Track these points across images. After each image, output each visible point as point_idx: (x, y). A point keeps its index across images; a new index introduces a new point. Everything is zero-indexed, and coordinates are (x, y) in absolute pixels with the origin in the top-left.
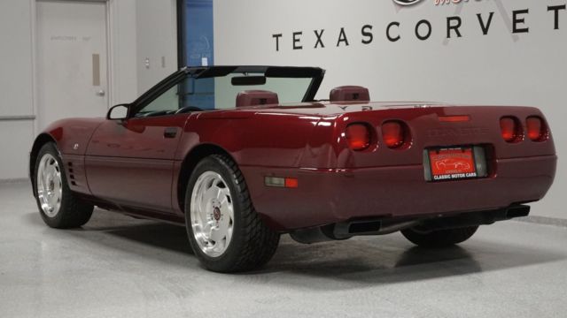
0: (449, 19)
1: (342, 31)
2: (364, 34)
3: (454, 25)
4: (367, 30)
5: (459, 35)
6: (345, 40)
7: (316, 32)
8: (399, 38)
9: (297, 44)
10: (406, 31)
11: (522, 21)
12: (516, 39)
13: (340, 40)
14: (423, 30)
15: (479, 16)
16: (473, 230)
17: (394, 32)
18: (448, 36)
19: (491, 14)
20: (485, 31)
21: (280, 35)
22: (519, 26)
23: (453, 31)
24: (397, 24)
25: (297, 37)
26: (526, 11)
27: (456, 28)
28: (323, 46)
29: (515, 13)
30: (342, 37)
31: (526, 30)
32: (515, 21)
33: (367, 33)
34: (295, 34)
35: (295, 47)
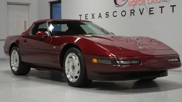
0: (131, 10)
1: (100, 14)
2: (106, 15)
3: (132, 12)
4: (107, 14)
5: (134, 15)
6: (101, 16)
7: (92, 14)
8: (116, 16)
9: (86, 18)
10: (118, 14)
11: (152, 11)
12: (150, 16)
13: (99, 17)
14: (124, 13)
15: (140, 9)
17: (115, 14)
18: (131, 15)
19: (143, 9)
20: (141, 14)
21: (81, 15)
22: (151, 12)
23: (132, 14)
24: (116, 12)
25: (86, 16)
26: (153, 8)
27: (133, 13)
28: (94, 18)
29: (150, 8)
30: (100, 16)
31: (153, 14)
32: (150, 11)
33: (107, 15)
34: (86, 15)
35: (86, 19)
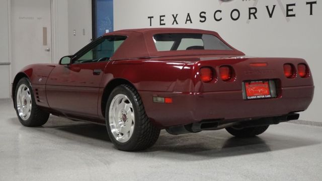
0: (250, 9)
1: (188, 15)
2: (201, 17)
3: (253, 12)
4: (203, 15)
5: (256, 18)
6: (190, 20)
7: (173, 15)
8: (221, 19)
9: (162, 22)
11: (292, 10)
12: (288, 21)
13: (187, 20)
14: (235, 15)
15: (267, 7)
16: (266, 128)
17: (218, 16)
18: (250, 18)
19: (274, 6)
20: (271, 16)
21: (152, 17)
22: (290, 13)
23: (252, 16)
24: (220, 11)
25: (162, 18)
26: (294, 5)
27: (254, 14)
28: (177, 23)
29: (288, 6)
30: (188, 19)
31: (294, 15)
32: (288, 10)
33: (203, 17)
34: (161, 16)
35: (161, 24)
